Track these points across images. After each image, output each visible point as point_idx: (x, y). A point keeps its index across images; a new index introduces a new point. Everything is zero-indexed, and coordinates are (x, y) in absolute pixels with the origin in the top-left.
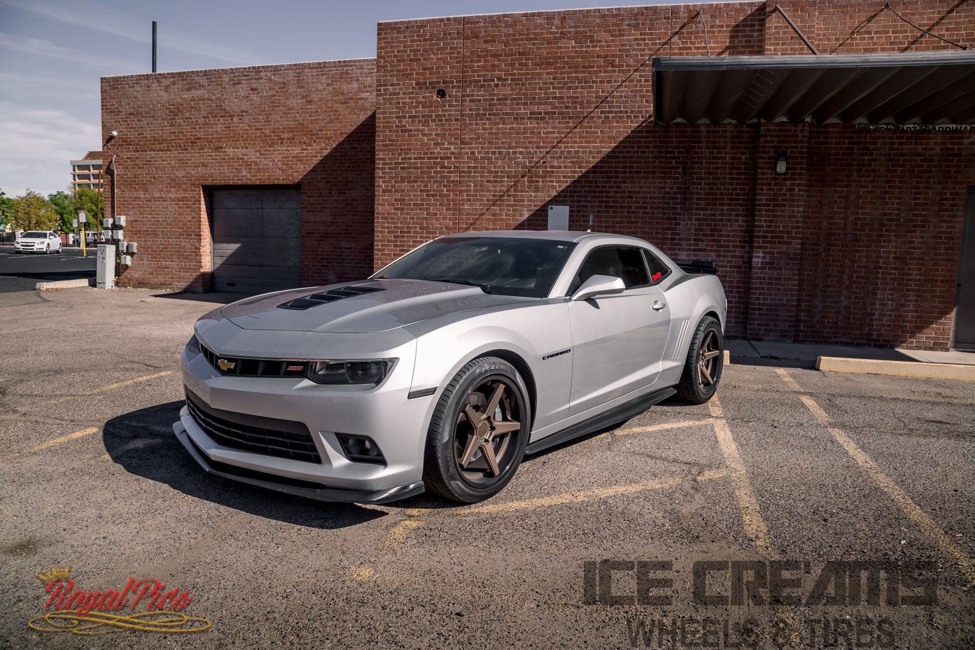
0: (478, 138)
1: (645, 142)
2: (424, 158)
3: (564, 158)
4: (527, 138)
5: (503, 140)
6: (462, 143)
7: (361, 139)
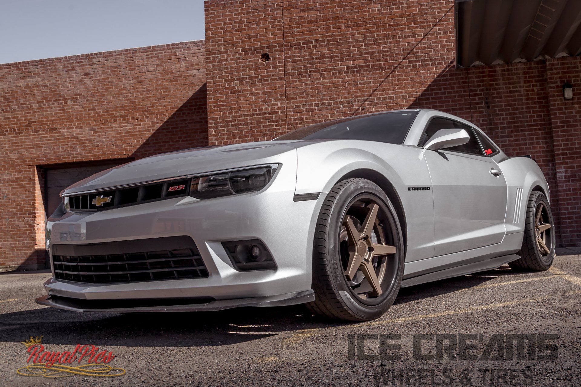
0: (302, 93)
1: (450, 84)
2: (253, 115)
3: (381, 104)
4: (346, 89)
5: (325, 93)
6: (287, 99)
7: (191, 112)
